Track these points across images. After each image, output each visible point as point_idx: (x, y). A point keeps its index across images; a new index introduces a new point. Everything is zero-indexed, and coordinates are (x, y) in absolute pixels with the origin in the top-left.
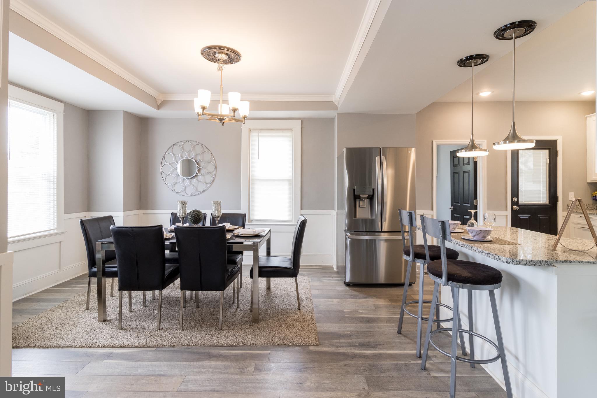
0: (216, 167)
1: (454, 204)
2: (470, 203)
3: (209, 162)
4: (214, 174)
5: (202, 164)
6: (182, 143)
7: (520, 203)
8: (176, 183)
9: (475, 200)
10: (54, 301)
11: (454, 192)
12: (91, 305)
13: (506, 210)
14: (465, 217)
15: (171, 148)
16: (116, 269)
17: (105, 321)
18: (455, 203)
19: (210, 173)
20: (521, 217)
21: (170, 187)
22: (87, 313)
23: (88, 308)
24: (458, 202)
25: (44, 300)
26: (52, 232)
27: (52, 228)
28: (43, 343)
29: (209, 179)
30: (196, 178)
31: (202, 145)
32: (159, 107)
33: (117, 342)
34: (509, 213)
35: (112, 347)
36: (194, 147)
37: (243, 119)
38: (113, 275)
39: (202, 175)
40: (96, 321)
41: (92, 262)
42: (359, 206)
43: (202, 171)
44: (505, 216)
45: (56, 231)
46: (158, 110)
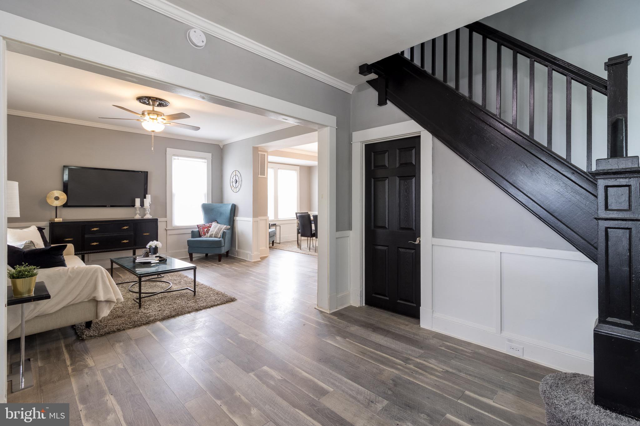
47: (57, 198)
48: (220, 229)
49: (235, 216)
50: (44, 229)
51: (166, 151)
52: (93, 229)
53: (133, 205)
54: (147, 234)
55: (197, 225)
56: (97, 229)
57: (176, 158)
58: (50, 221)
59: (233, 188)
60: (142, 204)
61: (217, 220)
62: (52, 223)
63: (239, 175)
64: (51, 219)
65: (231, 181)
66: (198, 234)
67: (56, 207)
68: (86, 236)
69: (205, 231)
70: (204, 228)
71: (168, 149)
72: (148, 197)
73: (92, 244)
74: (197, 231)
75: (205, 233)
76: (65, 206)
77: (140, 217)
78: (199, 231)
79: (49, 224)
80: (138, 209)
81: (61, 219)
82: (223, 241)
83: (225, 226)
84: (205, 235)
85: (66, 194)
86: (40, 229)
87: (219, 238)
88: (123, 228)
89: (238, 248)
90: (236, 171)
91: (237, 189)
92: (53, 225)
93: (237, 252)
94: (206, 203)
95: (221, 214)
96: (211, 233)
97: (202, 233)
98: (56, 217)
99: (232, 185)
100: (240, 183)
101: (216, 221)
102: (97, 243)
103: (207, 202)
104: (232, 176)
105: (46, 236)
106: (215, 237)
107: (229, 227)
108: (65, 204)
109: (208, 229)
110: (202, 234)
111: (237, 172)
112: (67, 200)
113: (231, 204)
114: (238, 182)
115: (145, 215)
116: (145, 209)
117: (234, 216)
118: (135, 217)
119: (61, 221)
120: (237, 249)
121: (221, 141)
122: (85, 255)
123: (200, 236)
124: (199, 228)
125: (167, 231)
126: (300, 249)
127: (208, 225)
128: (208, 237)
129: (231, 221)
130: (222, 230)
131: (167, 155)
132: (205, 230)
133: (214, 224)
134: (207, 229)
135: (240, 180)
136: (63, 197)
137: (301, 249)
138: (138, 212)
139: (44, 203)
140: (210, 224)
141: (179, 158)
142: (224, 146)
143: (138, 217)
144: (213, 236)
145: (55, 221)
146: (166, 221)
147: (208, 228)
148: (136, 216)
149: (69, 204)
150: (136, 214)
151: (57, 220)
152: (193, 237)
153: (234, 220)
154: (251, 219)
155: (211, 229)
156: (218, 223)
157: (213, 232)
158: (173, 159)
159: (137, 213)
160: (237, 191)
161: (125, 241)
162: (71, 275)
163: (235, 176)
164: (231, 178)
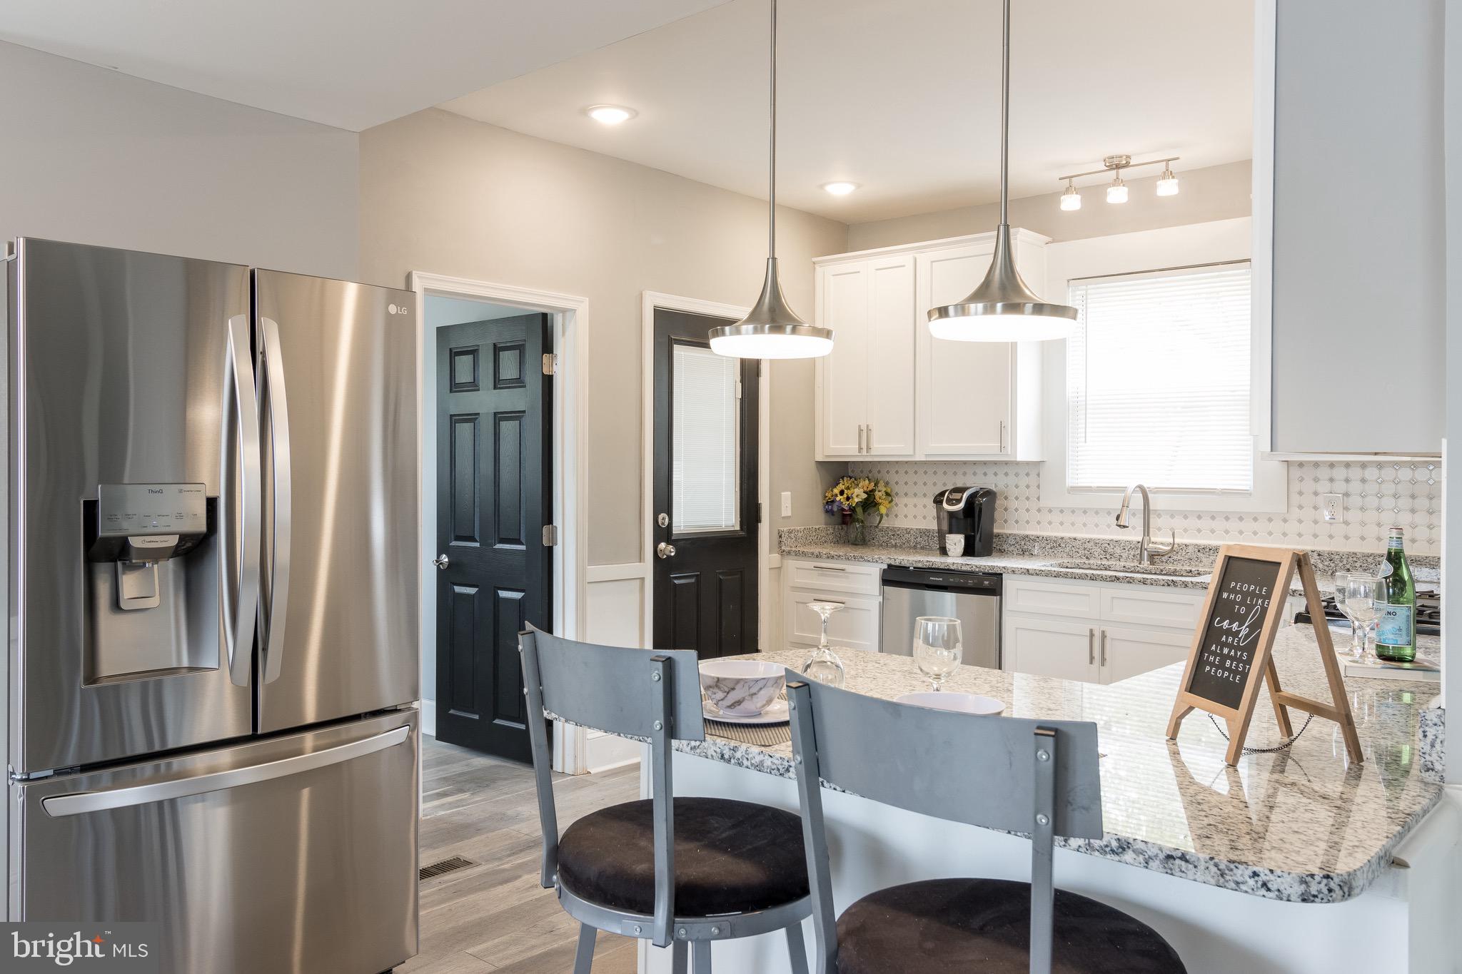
1: (454, 543)
2: (523, 540)
7: (675, 531)
9: (545, 529)
11: (453, 495)
13: (641, 559)
14: (503, 594)
18: (458, 538)
20: (676, 582)
24: (516, 536)
34: (646, 569)
42: (116, 605)
44: (638, 581)
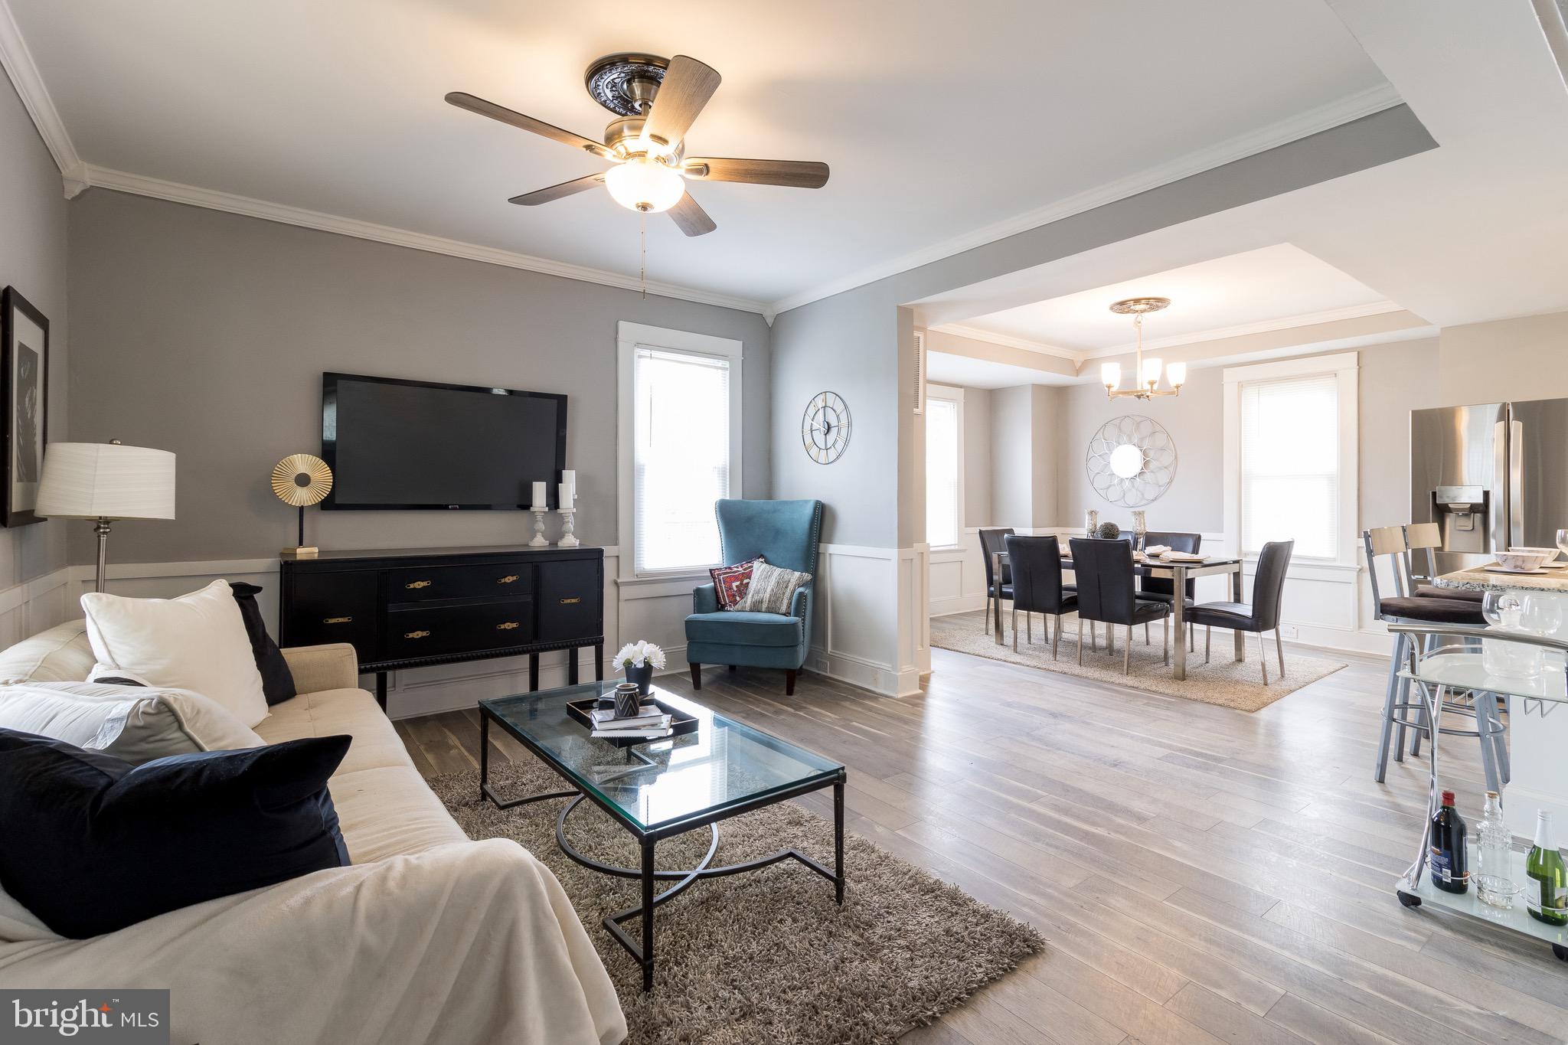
0: (1176, 457)
3: (1162, 449)
4: (1171, 469)
5: (1151, 454)
6: (1118, 421)
8: (1110, 486)
10: (956, 624)
12: (990, 633)
15: (1102, 430)
16: (1011, 590)
17: (1002, 645)
19: (1166, 468)
21: (1101, 492)
22: (987, 638)
23: (987, 634)
25: (946, 622)
26: (953, 548)
27: (953, 543)
28: (947, 647)
29: (1163, 477)
30: (1141, 477)
31: (1151, 420)
32: (1078, 372)
33: (1009, 659)
35: (1005, 661)
36: (1138, 424)
37: (1176, 390)
38: (1008, 596)
39: (1152, 472)
40: (993, 644)
41: (990, 582)
42: (1454, 528)
43: (1152, 466)
45: (957, 547)
46: (1077, 376)
47: (303, 480)
48: (782, 584)
49: (823, 540)
50: (258, 589)
51: (617, 333)
52: (412, 586)
53: (525, 505)
54: (573, 601)
55: (711, 570)
56: (425, 584)
57: (646, 352)
58: (282, 555)
59: (814, 451)
60: (554, 500)
61: (765, 554)
62: (286, 563)
63: (839, 407)
64: (285, 549)
65: (807, 428)
66: (712, 599)
67: (301, 509)
68: (392, 609)
69: (735, 589)
70: (729, 581)
71: (622, 324)
72: (570, 477)
73: (411, 635)
74: (711, 588)
75: (734, 596)
76: (328, 504)
77: (547, 543)
78: (715, 589)
79: (279, 566)
80: (539, 518)
81: (316, 550)
82: (800, 625)
83: (797, 574)
84: (735, 603)
85: (329, 466)
86: (244, 594)
87: (784, 615)
88: (503, 581)
89: (834, 646)
90: (826, 392)
91: (832, 453)
92: (291, 571)
93: (833, 659)
94: (728, 498)
95: (777, 533)
96: (756, 598)
97: (724, 596)
98: (301, 544)
99: (808, 440)
100: (844, 432)
101: (762, 556)
102: (424, 634)
103: (730, 496)
104: (811, 411)
105: (263, 617)
106: (769, 610)
107: (807, 576)
108: (325, 498)
109: (741, 584)
110: (725, 600)
111: (831, 398)
112: (333, 486)
113: (809, 501)
114: (834, 431)
115: (562, 536)
116: (561, 517)
117: (820, 541)
118: (532, 544)
119: (316, 557)
120: (829, 649)
121: (769, 301)
122: (390, 674)
123: (721, 608)
124: (714, 578)
125: (618, 587)
126: (1015, 651)
127: (740, 569)
128: (748, 609)
129: (811, 557)
130: (791, 586)
131: (621, 344)
132: (735, 585)
133: (759, 567)
134: (738, 583)
135: (844, 421)
136: (322, 475)
137: (1018, 649)
138: (541, 526)
139: (265, 496)
140: (745, 566)
141: (655, 354)
142: (779, 317)
143: (539, 542)
144: (764, 606)
145: (299, 558)
146: (618, 557)
147: (742, 581)
148: (536, 539)
149: (338, 501)
150: (533, 536)
151: (304, 553)
152: (699, 608)
153: (818, 554)
154: (893, 553)
155: (754, 584)
156: (767, 562)
157: (761, 595)
158: (636, 358)
159: (539, 531)
160: (831, 458)
161: (509, 626)
162: (372, 940)
163: (821, 412)
164: (807, 417)
